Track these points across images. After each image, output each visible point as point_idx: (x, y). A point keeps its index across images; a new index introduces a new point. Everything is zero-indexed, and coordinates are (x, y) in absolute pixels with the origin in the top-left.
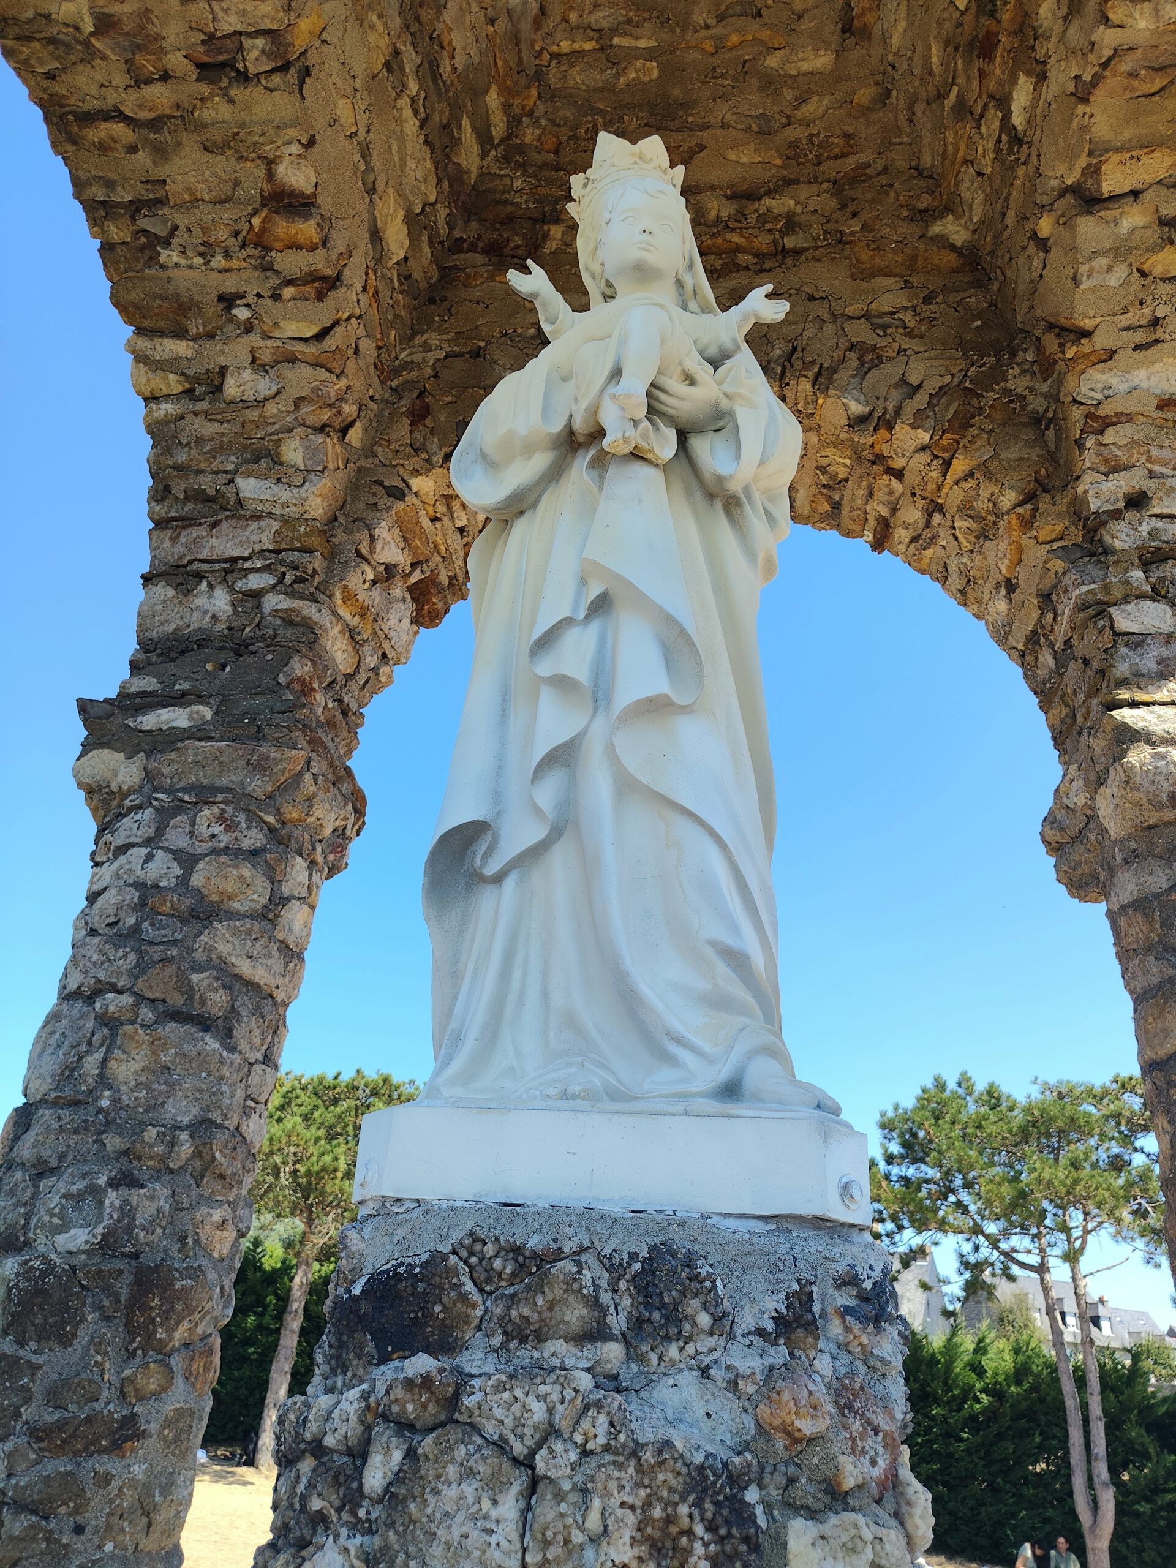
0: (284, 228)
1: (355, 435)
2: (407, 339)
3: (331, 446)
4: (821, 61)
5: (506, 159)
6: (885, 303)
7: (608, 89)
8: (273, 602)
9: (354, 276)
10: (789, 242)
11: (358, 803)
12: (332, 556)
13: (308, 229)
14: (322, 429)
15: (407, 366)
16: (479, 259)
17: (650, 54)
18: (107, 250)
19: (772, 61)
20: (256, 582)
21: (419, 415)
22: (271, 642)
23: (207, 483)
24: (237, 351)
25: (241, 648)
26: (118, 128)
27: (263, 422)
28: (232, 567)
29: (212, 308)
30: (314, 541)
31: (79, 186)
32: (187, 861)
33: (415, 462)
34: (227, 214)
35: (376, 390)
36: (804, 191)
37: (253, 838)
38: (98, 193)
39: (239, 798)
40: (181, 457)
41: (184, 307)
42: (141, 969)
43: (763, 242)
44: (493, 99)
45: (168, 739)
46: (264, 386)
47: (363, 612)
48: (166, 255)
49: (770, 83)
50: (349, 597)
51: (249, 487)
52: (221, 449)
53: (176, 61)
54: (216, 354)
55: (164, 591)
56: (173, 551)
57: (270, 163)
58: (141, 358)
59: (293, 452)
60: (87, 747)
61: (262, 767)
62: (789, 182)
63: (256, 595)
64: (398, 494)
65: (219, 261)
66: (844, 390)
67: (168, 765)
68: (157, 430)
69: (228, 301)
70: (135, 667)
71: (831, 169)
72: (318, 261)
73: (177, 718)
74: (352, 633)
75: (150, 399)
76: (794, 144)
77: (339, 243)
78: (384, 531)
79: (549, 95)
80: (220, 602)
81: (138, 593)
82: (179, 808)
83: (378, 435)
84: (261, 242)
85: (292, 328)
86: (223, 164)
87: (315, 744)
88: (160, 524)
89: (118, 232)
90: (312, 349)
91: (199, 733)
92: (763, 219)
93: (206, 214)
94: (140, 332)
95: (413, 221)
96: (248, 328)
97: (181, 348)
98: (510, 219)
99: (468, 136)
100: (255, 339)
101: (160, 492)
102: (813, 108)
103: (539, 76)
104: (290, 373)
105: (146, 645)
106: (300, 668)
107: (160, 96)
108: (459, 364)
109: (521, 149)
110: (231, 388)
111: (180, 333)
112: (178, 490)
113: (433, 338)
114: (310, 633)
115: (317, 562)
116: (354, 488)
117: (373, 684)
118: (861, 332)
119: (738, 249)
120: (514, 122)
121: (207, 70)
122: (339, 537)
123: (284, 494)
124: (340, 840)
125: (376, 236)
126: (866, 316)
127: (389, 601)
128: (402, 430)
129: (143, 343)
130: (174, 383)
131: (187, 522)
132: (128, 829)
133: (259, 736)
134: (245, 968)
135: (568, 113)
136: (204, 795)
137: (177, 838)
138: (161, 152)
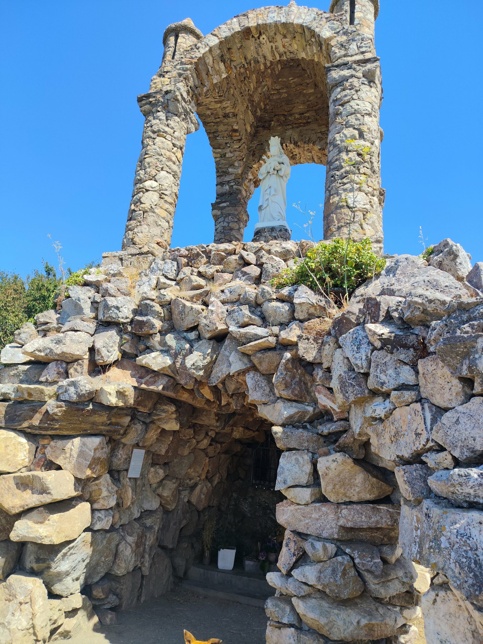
0: (234, 134)
1: (244, 160)
2: (251, 143)
3: (241, 163)
4: (312, 91)
5: (264, 112)
6: (323, 130)
7: (279, 99)
8: (235, 187)
9: (243, 138)
10: (309, 121)
11: (248, 216)
12: (242, 179)
13: (238, 134)
14: (240, 160)
15: (251, 147)
16: (261, 128)
17: (285, 93)
18: (209, 138)
19: (304, 92)
20: (232, 184)
21: (253, 155)
22: (235, 193)
23: (224, 170)
24: (228, 150)
25: (231, 194)
26: (212, 124)
27: (232, 160)
28: (229, 182)
29: (224, 144)
30: (240, 177)
31: (206, 131)
32: (229, 223)
33: (253, 163)
34: (226, 132)
35: (247, 152)
36: (310, 112)
37: (236, 220)
38: (209, 131)
39: (233, 214)
40: (220, 166)
41: (220, 145)
42: (225, 236)
43: (305, 121)
44: (262, 104)
45: (224, 207)
46: (232, 155)
47: (247, 187)
48: (218, 138)
49: (305, 95)
50: (245, 185)
51: (230, 170)
52: (226, 164)
53: (220, 116)
54: (225, 151)
55: (219, 187)
56: (220, 180)
57: (232, 126)
58: (214, 152)
59: (236, 164)
60: (212, 210)
61: (236, 210)
62: (308, 111)
63: (232, 186)
64: (251, 168)
65: (225, 138)
66: (317, 145)
67: (224, 211)
68: (216, 162)
69: (226, 143)
70: (217, 198)
71: (314, 108)
72: (239, 138)
73: (224, 204)
74: (246, 190)
75: (215, 158)
76: (309, 105)
77: (241, 134)
78: (250, 174)
79: (270, 101)
80: (227, 187)
81: (215, 187)
82: (226, 217)
83: (248, 159)
84: (231, 136)
85: (235, 147)
86: (226, 127)
87: (243, 207)
88: (217, 176)
89: (211, 136)
90: (238, 149)
91: (228, 206)
92: (305, 117)
93: (223, 133)
94: (213, 148)
95: (251, 126)
96: (229, 147)
97: (220, 150)
98: (265, 122)
99: (258, 110)
100: (230, 149)
101: (217, 172)
102: (311, 98)
103: (269, 97)
104: (235, 153)
105: (218, 195)
106: (239, 196)
107: (218, 120)
108: (259, 146)
109: (267, 110)
110: (227, 156)
111: (219, 148)
112: (220, 171)
113: (255, 142)
114: (240, 191)
115: (240, 180)
116: (245, 168)
117: (249, 198)
118: (319, 135)
119: (301, 123)
120: (265, 105)
121: (224, 117)
122: (243, 176)
123: (235, 170)
124: (246, 221)
125: (246, 130)
126: (321, 132)
127: (251, 184)
128: (251, 158)
129: (214, 150)
130: (219, 155)
131: (222, 176)
132: (220, 220)
133: (235, 206)
134: (237, 236)
135: (273, 103)
136: (229, 215)
137: (226, 220)
138: (218, 126)
